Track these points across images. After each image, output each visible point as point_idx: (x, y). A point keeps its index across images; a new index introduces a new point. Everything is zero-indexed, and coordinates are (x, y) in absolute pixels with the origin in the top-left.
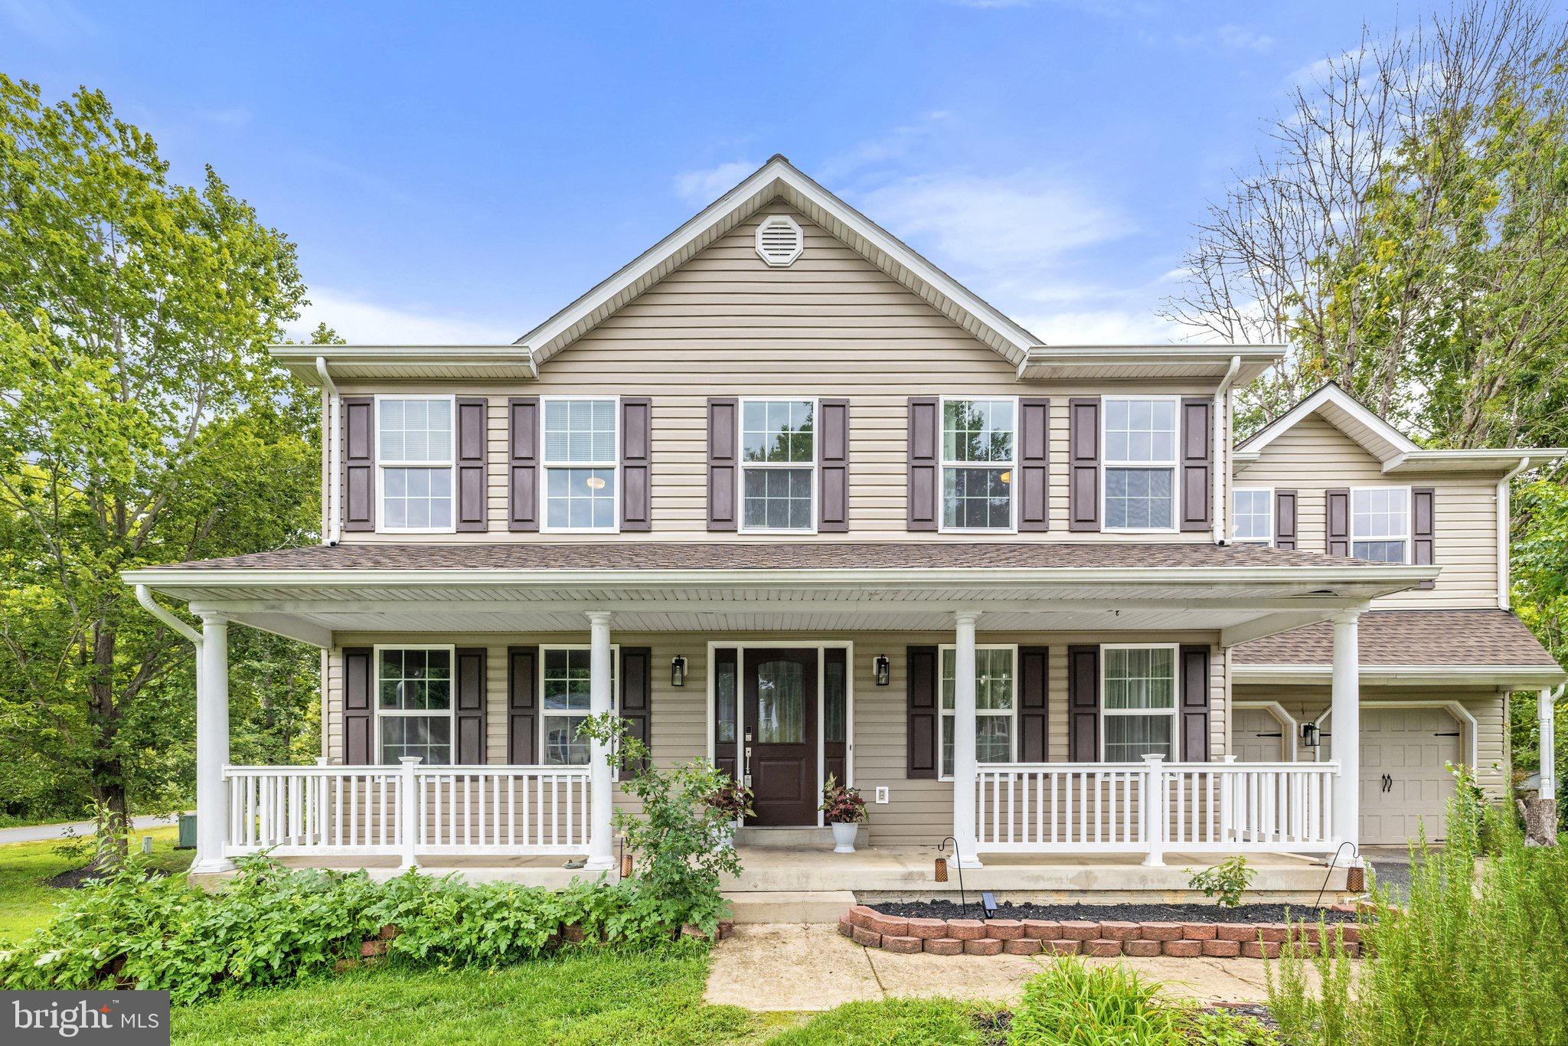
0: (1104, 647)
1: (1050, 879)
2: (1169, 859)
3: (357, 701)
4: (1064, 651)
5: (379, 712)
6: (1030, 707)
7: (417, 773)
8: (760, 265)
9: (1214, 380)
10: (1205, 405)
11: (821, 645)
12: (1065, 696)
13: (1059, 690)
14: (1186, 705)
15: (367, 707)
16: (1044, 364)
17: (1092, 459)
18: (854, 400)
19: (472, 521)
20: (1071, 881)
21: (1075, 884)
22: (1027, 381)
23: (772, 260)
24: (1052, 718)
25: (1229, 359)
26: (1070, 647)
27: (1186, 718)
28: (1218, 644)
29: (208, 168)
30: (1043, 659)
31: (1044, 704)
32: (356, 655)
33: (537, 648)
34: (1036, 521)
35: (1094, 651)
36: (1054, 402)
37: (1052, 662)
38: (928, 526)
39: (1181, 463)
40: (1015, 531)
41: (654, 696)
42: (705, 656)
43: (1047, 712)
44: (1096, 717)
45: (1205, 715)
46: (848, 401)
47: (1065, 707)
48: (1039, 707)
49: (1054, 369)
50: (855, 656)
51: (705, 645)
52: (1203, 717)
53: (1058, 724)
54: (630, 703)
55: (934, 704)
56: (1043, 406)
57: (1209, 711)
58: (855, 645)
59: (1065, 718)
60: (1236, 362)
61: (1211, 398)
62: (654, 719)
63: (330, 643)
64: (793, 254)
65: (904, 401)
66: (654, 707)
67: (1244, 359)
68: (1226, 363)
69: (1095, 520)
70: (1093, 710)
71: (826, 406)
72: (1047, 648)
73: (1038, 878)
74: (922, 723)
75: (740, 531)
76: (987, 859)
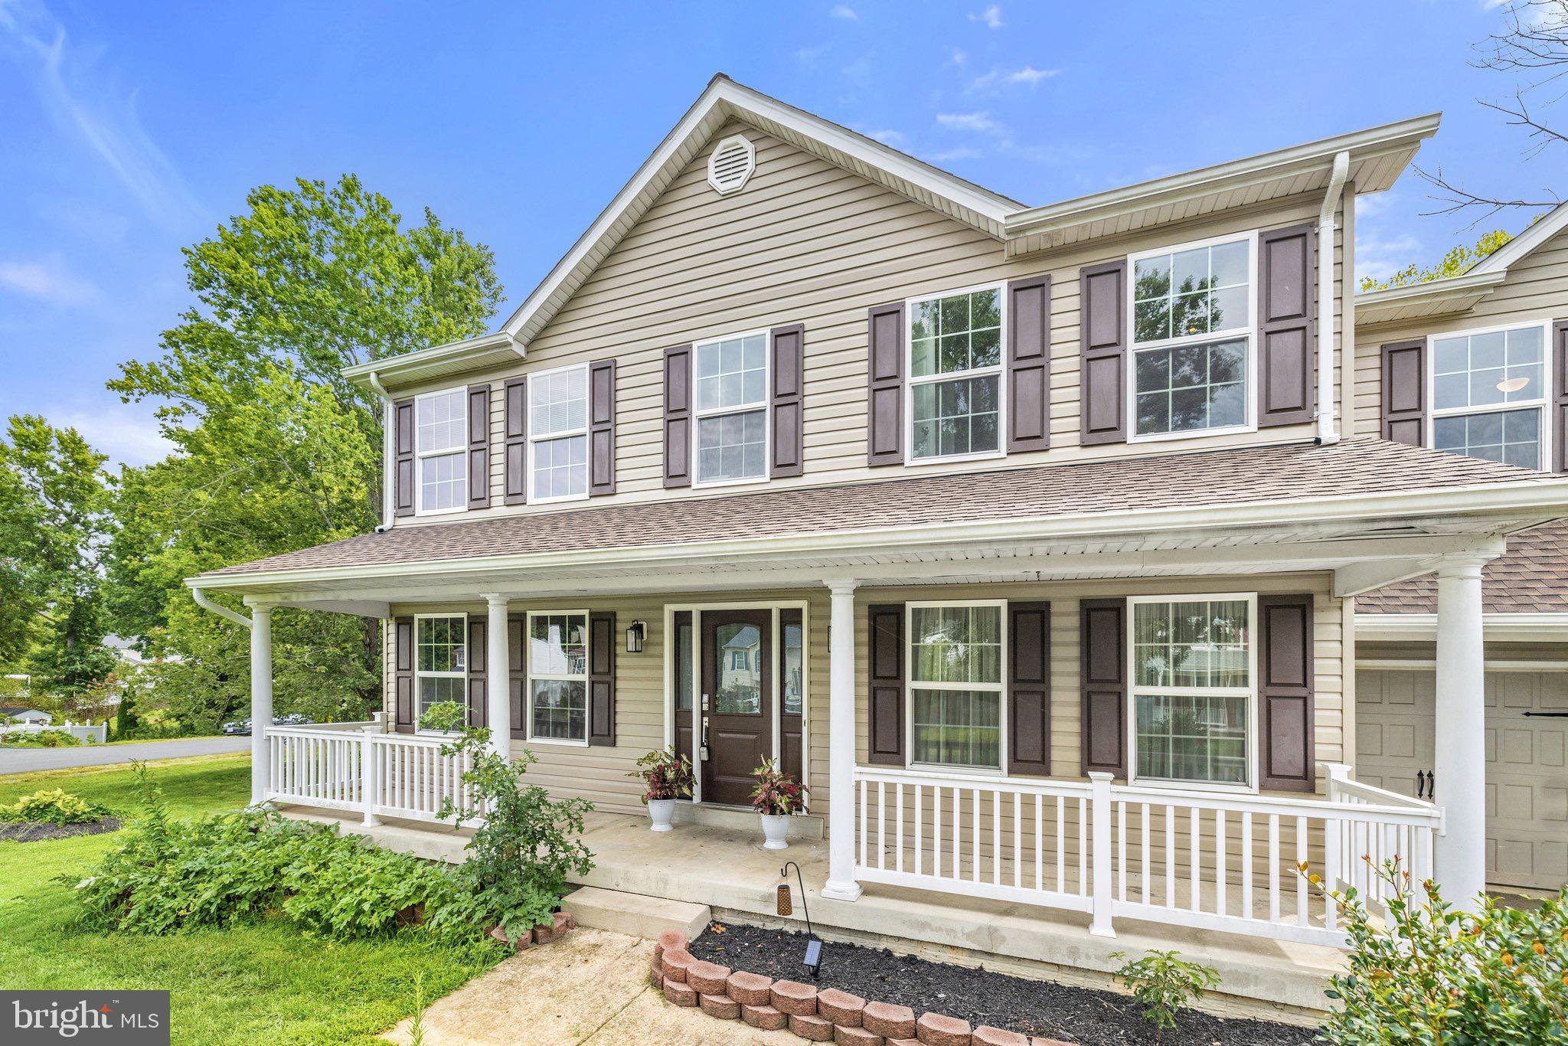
0: (1132, 601)
1: (940, 929)
2: (1122, 926)
3: (404, 665)
4: (1075, 607)
5: (419, 674)
6: (1023, 681)
7: (375, 741)
8: (713, 197)
9: (1314, 196)
10: (1304, 235)
11: (775, 606)
12: (1075, 667)
13: (1066, 660)
14: (1269, 683)
15: (410, 669)
16: (1028, 233)
17: (1114, 344)
18: (809, 324)
19: (479, 500)
20: (968, 936)
21: (973, 942)
22: (1019, 259)
23: (723, 188)
24: (1056, 696)
25: (1331, 159)
26: (1083, 602)
27: (1269, 704)
28: (1329, 592)
29: (427, 209)
30: (1043, 618)
31: (1044, 677)
32: (404, 622)
33: (525, 615)
34: (1031, 439)
35: (1117, 607)
36: (1057, 277)
37: (1056, 622)
38: (893, 459)
39: (1260, 329)
40: (1003, 454)
41: (620, 661)
42: (662, 620)
43: (1049, 688)
44: (1121, 698)
45: (1305, 699)
46: (803, 325)
47: (1075, 681)
48: (1037, 681)
49: (1048, 236)
50: (810, 617)
51: (662, 609)
52: (1300, 703)
53: (1066, 704)
54: (598, 669)
55: (899, 675)
56: (1041, 286)
57: (1312, 693)
58: (811, 605)
59: (1075, 697)
60: (1342, 162)
61: (1314, 223)
62: (620, 685)
63: (387, 613)
64: (744, 175)
65: (864, 313)
66: (620, 673)
67: (1353, 155)
68: (1327, 166)
69: (1118, 427)
70: (1116, 688)
71: (777, 336)
72: (1048, 604)
73: (924, 925)
74: (886, 698)
75: (694, 485)
76: (869, 890)
